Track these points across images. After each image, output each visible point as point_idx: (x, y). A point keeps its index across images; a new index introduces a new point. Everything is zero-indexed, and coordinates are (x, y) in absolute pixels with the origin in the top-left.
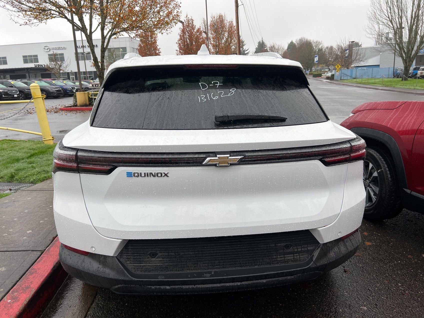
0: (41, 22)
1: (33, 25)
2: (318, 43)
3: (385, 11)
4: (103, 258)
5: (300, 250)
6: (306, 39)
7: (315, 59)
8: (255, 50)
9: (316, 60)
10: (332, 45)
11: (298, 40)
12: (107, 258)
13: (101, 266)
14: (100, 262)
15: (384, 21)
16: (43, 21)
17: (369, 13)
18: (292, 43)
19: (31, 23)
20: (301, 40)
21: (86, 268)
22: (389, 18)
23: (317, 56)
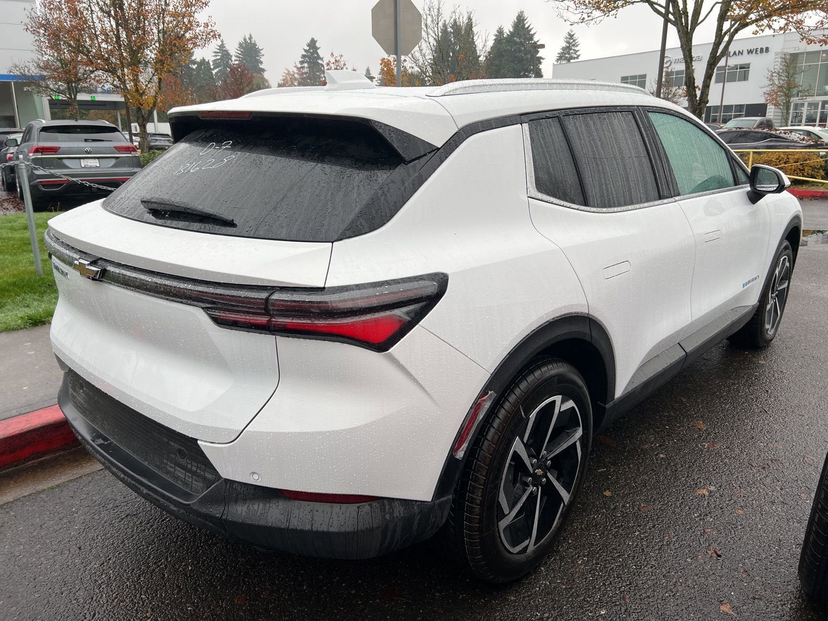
0: (607, 15)
1: (593, 22)
5: (194, 469)
16: (611, 13)
19: (590, 18)
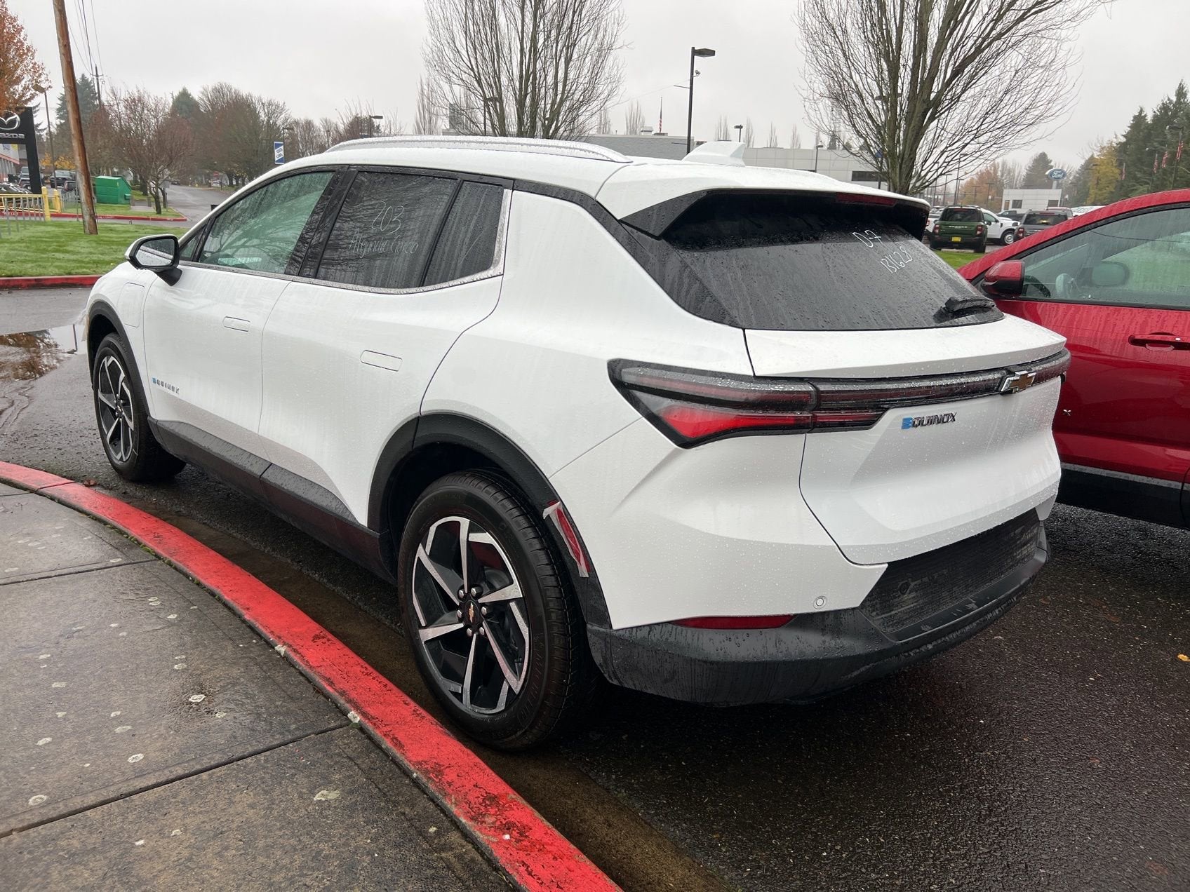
2: (273, 109)
3: (464, 52)
4: (832, 617)
6: (233, 90)
7: (276, 154)
8: (60, 102)
9: (280, 155)
10: (310, 118)
11: (210, 89)
12: (842, 616)
13: (827, 638)
14: (823, 631)
15: (465, 76)
17: (428, 50)
18: (184, 95)
20: (219, 91)
21: (793, 653)
22: (472, 69)
23: (281, 145)
